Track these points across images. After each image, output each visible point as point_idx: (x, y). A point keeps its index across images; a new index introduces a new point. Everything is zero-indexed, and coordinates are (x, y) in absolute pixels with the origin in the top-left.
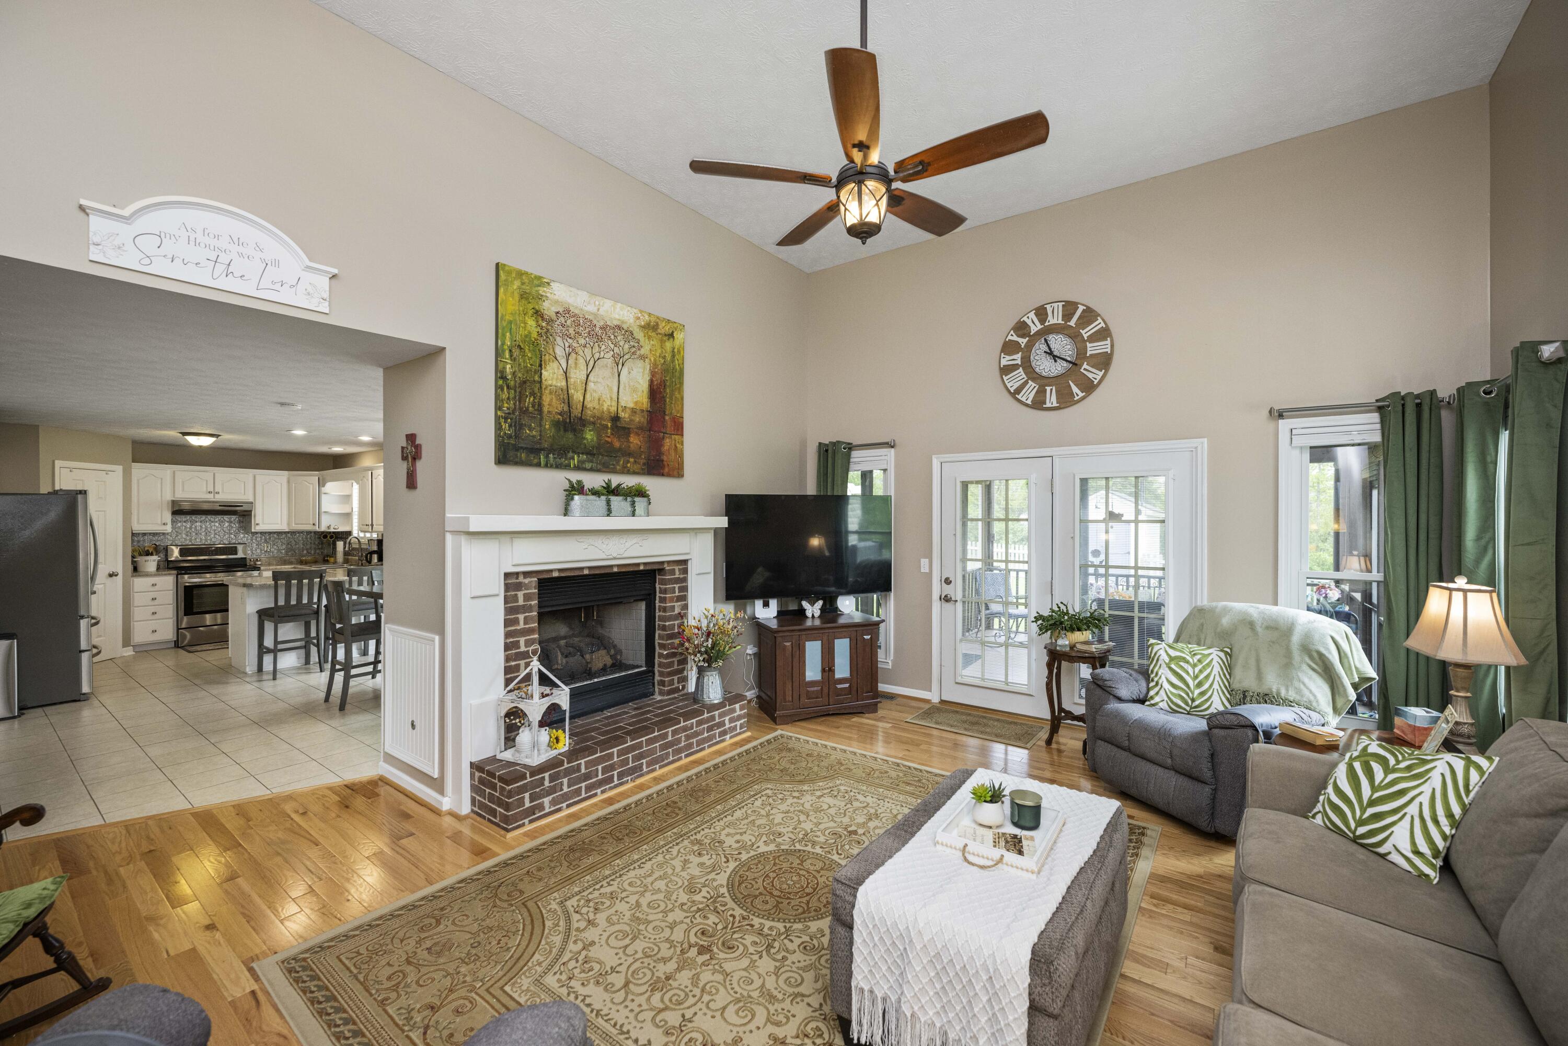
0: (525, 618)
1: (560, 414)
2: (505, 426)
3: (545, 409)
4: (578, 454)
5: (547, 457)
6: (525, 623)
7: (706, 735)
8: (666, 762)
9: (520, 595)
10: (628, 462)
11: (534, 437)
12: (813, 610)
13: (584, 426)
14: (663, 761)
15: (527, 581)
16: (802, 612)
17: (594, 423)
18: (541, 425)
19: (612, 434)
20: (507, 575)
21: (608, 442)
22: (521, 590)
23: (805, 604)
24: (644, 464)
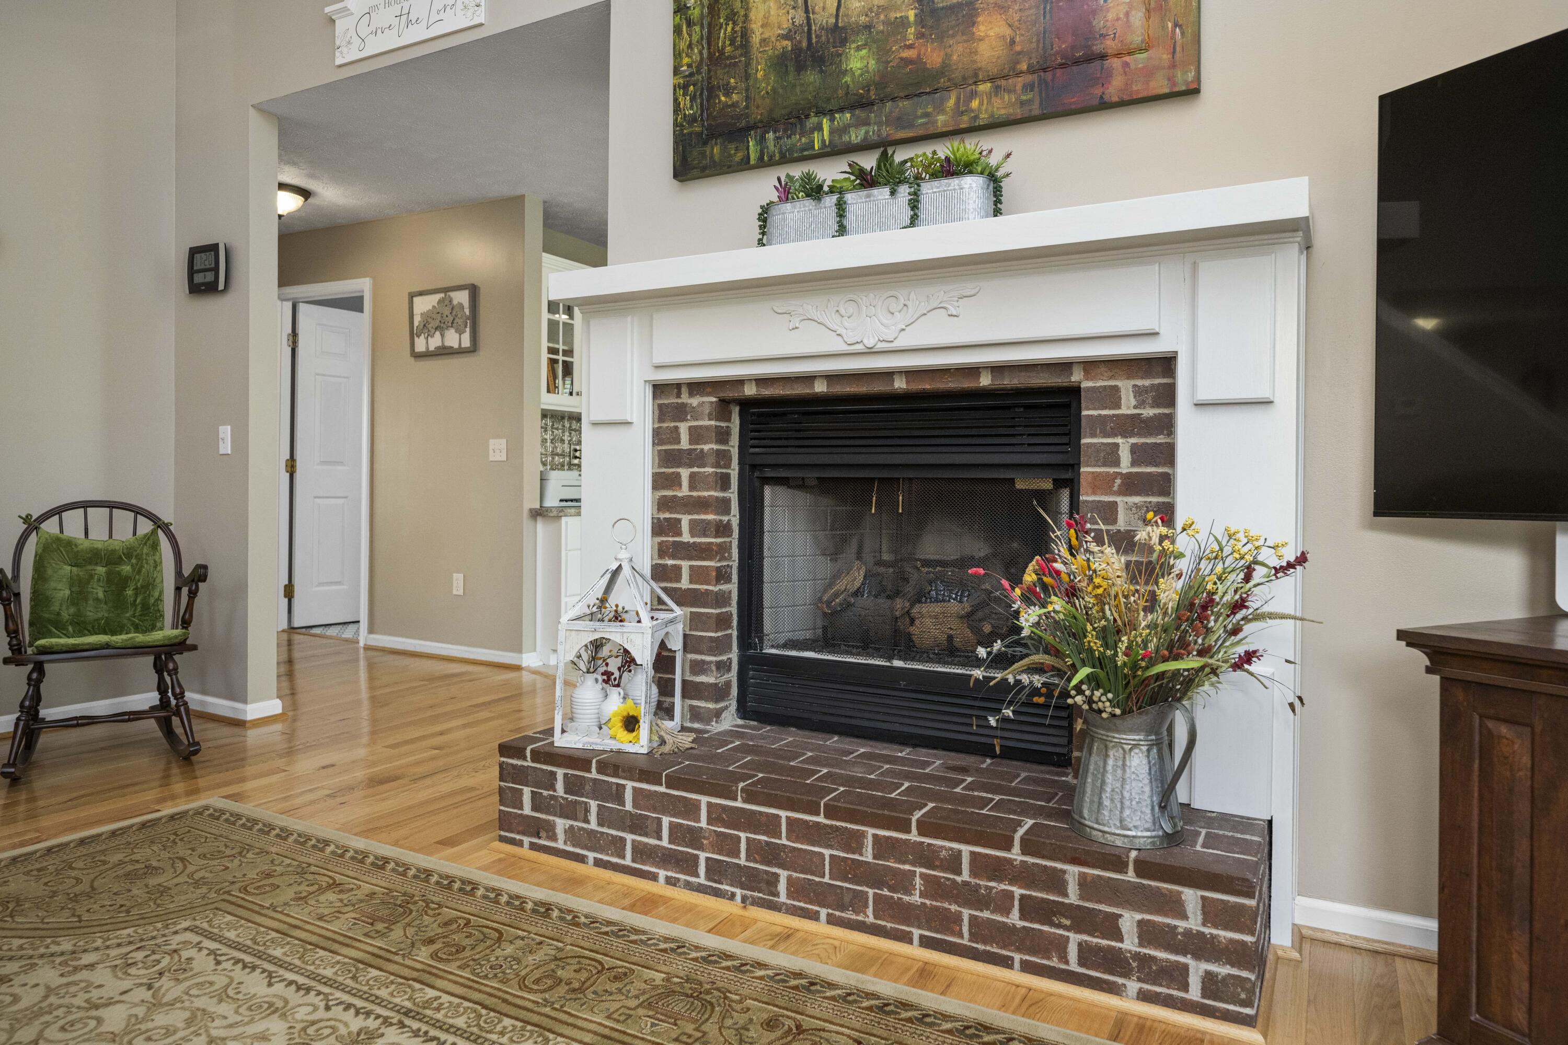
0: (692, 476)
1: (786, 37)
2: (685, 102)
3: (755, 39)
4: (831, 113)
5: (762, 140)
6: (692, 487)
7: (1014, 918)
8: (849, 915)
9: (684, 428)
10: (973, 95)
11: (734, 105)
13: (844, 42)
14: (843, 908)
15: (695, 401)
17: (868, 27)
18: (747, 77)
20: (659, 389)
21: (907, 62)
22: (684, 420)
24: (1028, 87)
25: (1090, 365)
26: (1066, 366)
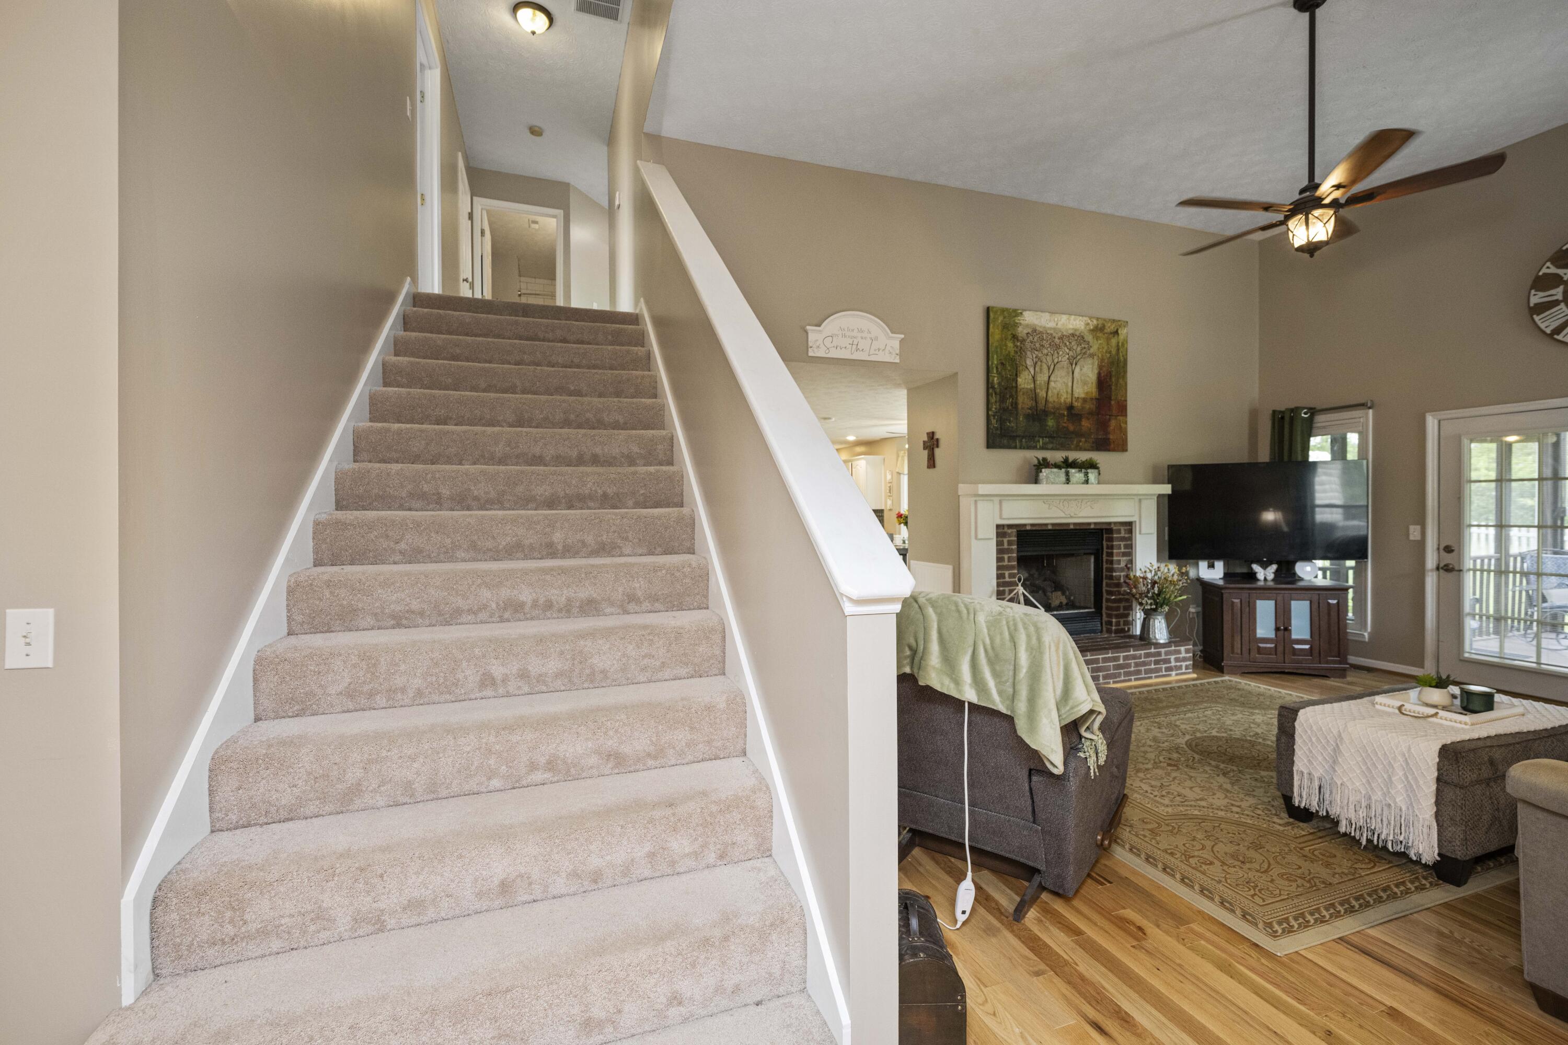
0: (1009, 557)
1: (1030, 409)
2: (994, 421)
3: (1020, 406)
4: (1043, 437)
5: (1021, 441)
6: (1009, 561)
7: (1153, 666)
8: (1118, 679)
9: (1005, 540)
10: (1080, 441)
11: (1012, 427)
12: (1265, 574)
13: (1047, 416)
14: (1116, 678)
15: (1009, 531)
16: (1252, 576)
17: (1054, 413)
18: (1017, 419)
19: (1068, 420)
20: (998, 526)
21: (1064, 427)
22: (1005, 537)
23: (1256, 567)
24: (1093, 443)
25: (1115, 523)
26: (1110, 523)
